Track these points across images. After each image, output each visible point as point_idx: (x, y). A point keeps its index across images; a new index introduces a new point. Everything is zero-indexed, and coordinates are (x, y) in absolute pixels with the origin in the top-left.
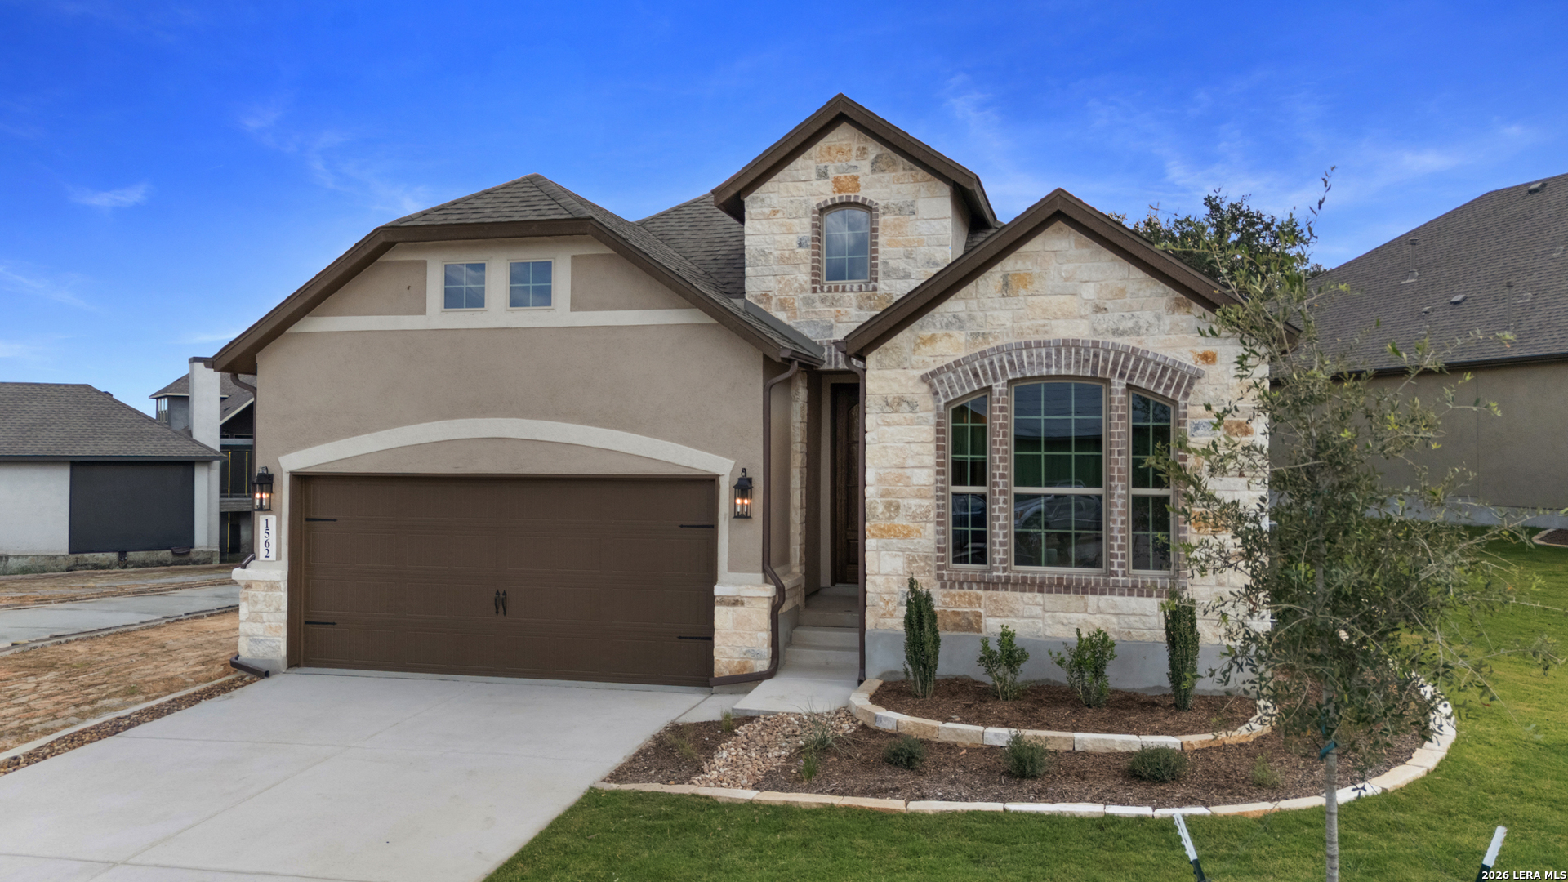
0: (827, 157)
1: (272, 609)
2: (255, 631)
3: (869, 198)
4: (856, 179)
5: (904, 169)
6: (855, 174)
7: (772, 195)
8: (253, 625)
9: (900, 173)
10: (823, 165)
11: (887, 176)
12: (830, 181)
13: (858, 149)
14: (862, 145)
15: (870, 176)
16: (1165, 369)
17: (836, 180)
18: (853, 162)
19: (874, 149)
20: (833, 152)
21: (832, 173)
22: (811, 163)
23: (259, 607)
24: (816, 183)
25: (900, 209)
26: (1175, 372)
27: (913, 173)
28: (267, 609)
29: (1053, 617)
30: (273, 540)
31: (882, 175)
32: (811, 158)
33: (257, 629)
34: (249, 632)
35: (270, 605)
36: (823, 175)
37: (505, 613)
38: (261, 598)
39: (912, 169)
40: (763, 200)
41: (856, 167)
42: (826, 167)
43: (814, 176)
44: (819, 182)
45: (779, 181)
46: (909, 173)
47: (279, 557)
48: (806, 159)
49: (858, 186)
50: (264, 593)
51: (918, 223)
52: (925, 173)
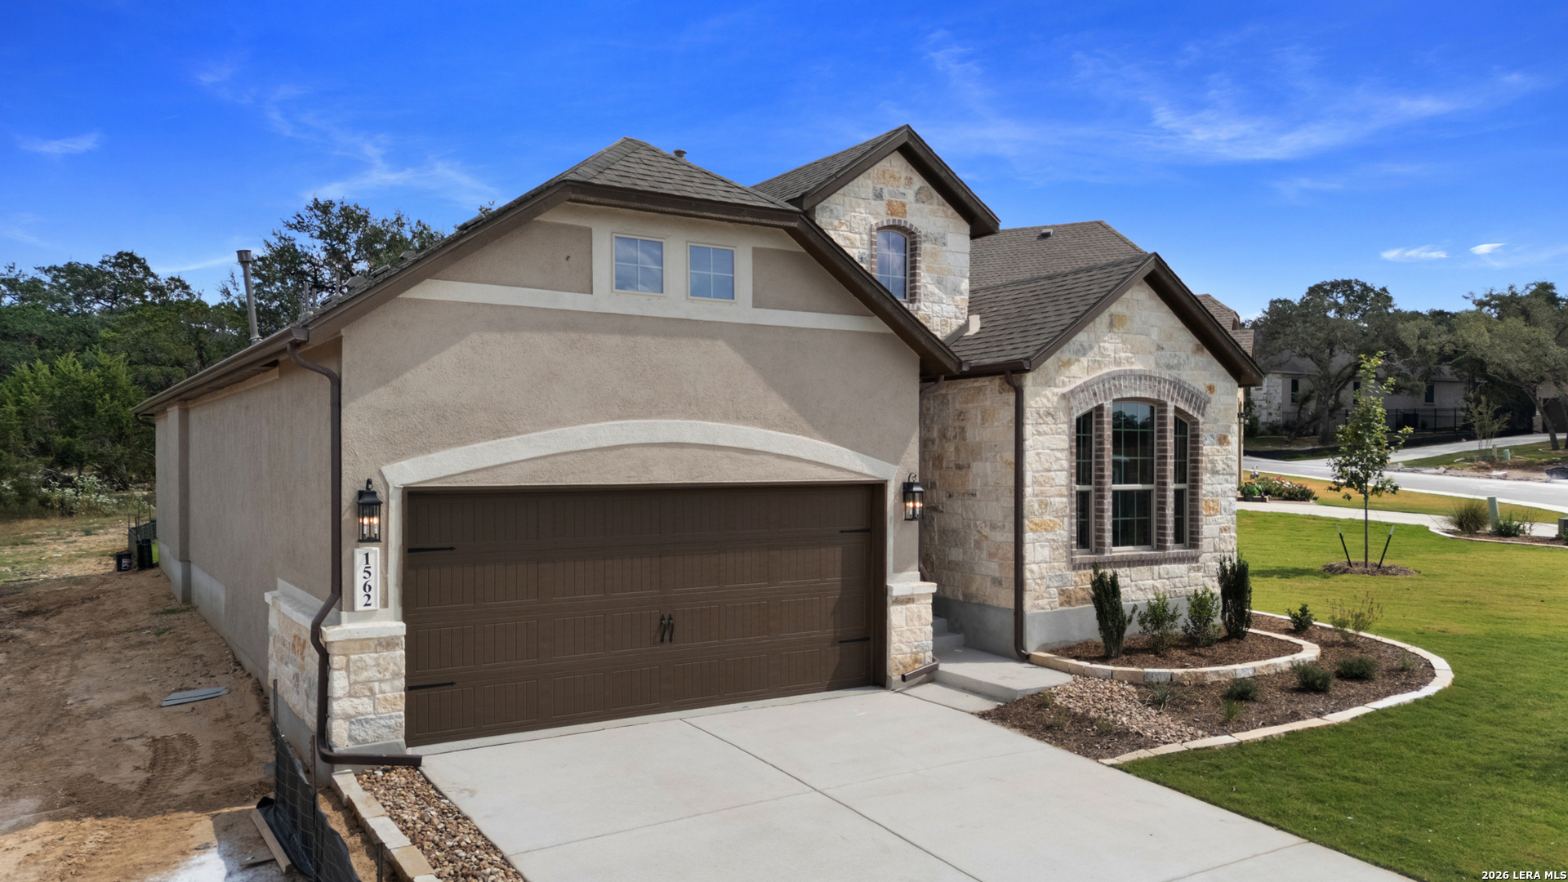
0: (882, 180)
1: (388, 675)
2: (361, 708)
3: (915, 224)
4: (904, 205)
5: (938, 204)
6: (903, 200)
7: (838, 207)
8: (356, 701)
9: (935, 207)
10: (879, 186)
11: (927, 208)
12: (884, 203)
13: (906, 178)
14: (909, 175)
15: (914, 205)
16: (1192, 396)
17: (889, 204)
18: (902, 190)
19: (919, 181)
20: (887, 176)
21: (886, 196)
22: (870, 183)
23: (364, 675)
24: (873, 203)
25: (936, 239)
26: (1197, 398)
27: (945, 209)
28: (379, 676)
29: (1136, 585)
30: (375, 581)
31: (922, 205)
32: (869, 178)
33: (364, 705)
34: (352, 712)
35: (386, 669)
36: (879, 196)
37: (671, 640)
38: (371, 662)
39: (944, 205)
40: (831, 211)
41: (904, 194)
42: (881, 189)
43: (871, 195)
44: (876, 202)
45: (844, 195)
46: (941, 208)
47: (385, 604)
48: (865, 178)
49: (905, 212)
50: (376, 655)
51: (947, 254)
52: (953, 211)
